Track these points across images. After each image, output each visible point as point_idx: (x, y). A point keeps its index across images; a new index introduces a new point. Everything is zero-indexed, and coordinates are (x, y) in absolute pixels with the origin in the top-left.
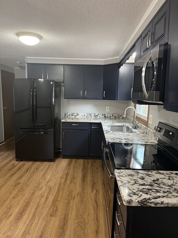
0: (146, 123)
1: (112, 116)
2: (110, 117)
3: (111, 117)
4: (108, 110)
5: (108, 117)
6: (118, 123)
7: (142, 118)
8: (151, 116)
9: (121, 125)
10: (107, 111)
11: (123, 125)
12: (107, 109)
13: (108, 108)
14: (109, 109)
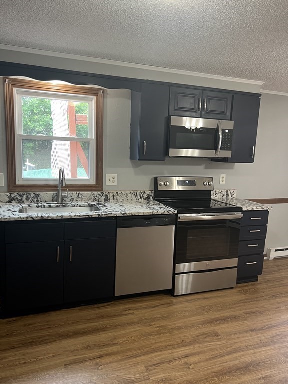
0: (95, 188)
8: (111, 176)
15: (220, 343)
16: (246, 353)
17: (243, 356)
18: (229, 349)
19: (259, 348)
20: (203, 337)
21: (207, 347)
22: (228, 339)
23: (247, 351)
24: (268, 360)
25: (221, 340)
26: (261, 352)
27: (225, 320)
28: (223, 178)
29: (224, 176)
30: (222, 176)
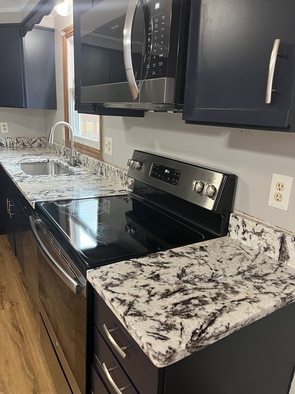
0: (98, 154)
1: (16, 142)
2: (13, 144)
3: (15, 145)
4: (5, 129)
5: (8, 144)
6: (35, 157)
7: (85, 144)
8: (107, 140)
9: (43, 160)
10: (3, 131)
11: (46, 160)
12: (2, 128)
13: (4, 126)
14: (7, 127)
28: (280, 186)
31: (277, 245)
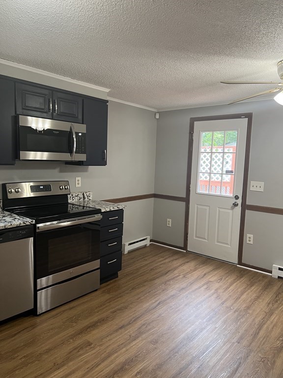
15: (94, 351)
16: (119, 353)
17: (117, 357)
18: (103, 355)
19: (130, 343)
20: (75, 351)
21: (82, 361)
22: (101, 345)
23: (119, 351)
24: (140, 352)
25: (94, 348)
26: (132, 346)
27: (94, 326)
28: (78, 181)
29: (79, 178)
30: (77, 179)
31: (82, 196)
